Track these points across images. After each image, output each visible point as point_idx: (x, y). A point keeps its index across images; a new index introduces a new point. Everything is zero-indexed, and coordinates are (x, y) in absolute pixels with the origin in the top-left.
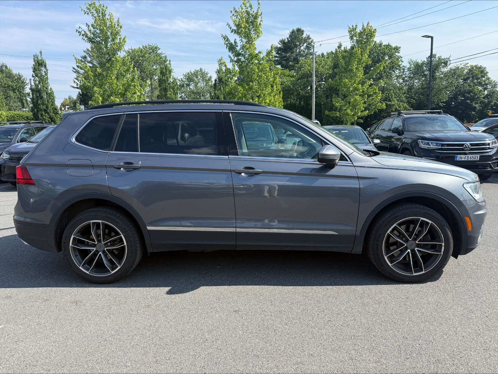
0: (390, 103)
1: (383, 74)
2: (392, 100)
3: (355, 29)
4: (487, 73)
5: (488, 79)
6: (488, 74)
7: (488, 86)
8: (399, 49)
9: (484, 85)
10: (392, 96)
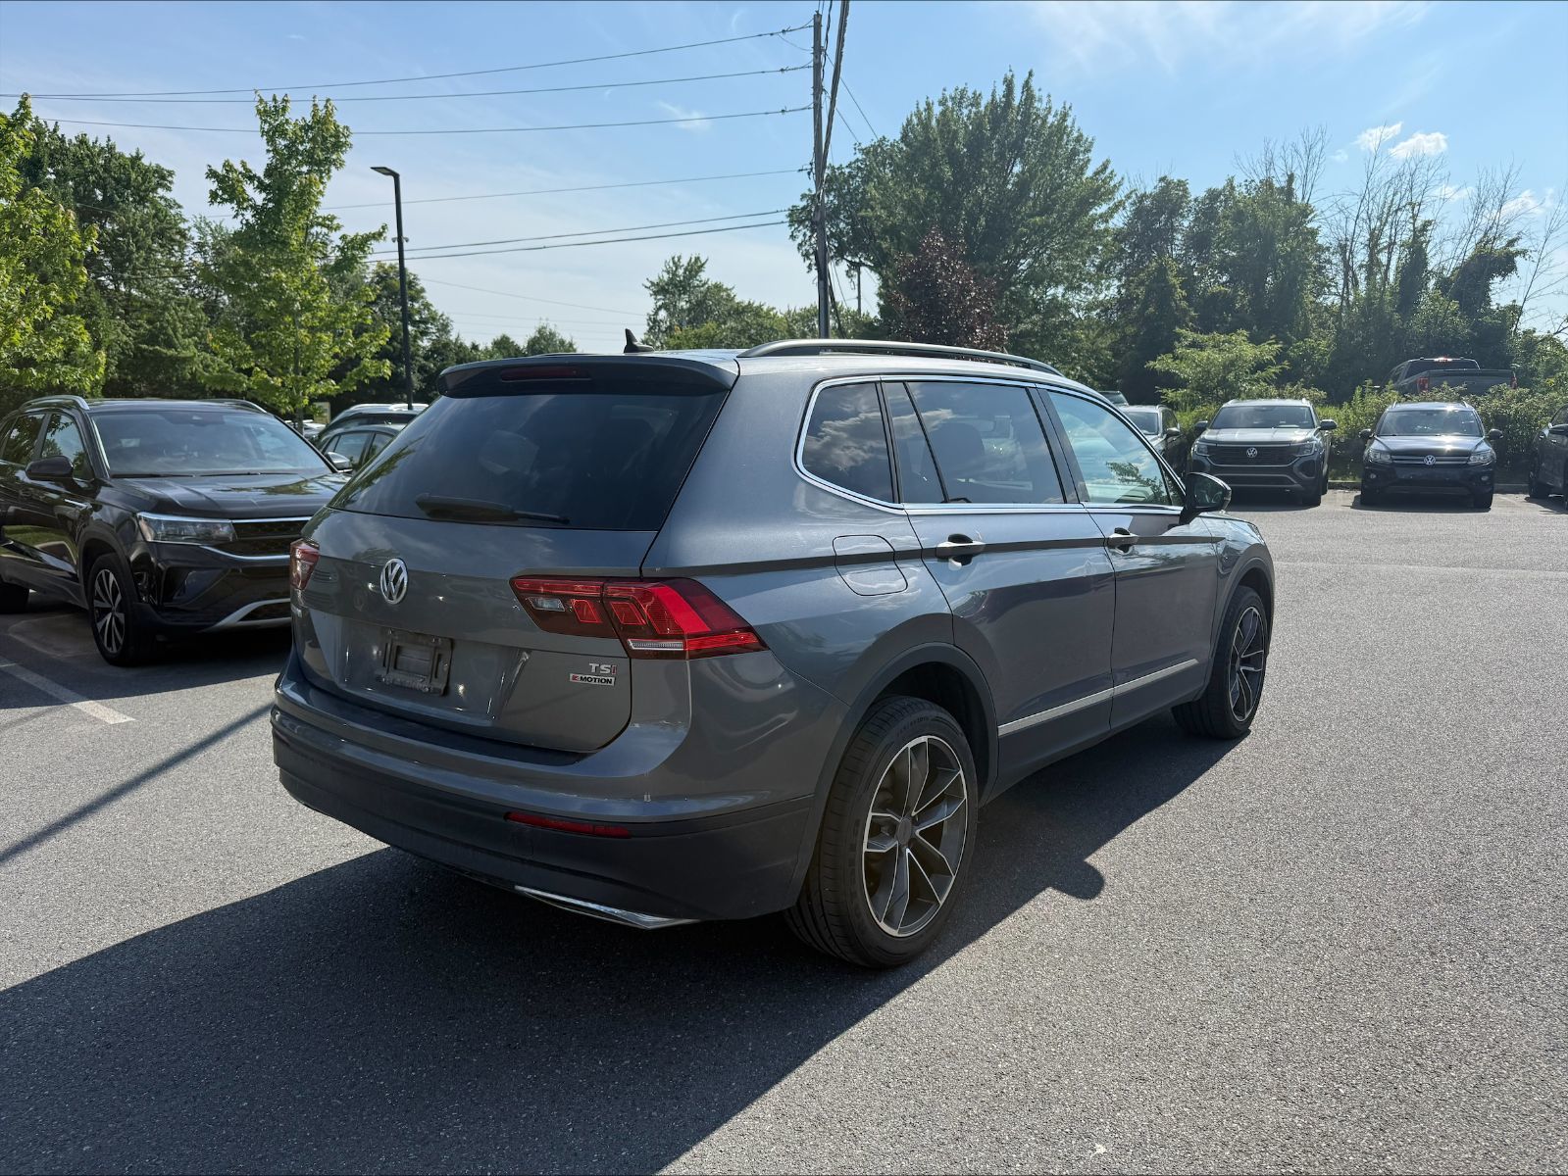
0: (172, 352)
1: (132, 253)
2: (177, 342)
3: (284, 109)
4: (423, 290)
5: (427, 306)
6: (423, 294)
7: (429, 326)
8: (170, 179)
9: (419, 322)
10: (175, 330)
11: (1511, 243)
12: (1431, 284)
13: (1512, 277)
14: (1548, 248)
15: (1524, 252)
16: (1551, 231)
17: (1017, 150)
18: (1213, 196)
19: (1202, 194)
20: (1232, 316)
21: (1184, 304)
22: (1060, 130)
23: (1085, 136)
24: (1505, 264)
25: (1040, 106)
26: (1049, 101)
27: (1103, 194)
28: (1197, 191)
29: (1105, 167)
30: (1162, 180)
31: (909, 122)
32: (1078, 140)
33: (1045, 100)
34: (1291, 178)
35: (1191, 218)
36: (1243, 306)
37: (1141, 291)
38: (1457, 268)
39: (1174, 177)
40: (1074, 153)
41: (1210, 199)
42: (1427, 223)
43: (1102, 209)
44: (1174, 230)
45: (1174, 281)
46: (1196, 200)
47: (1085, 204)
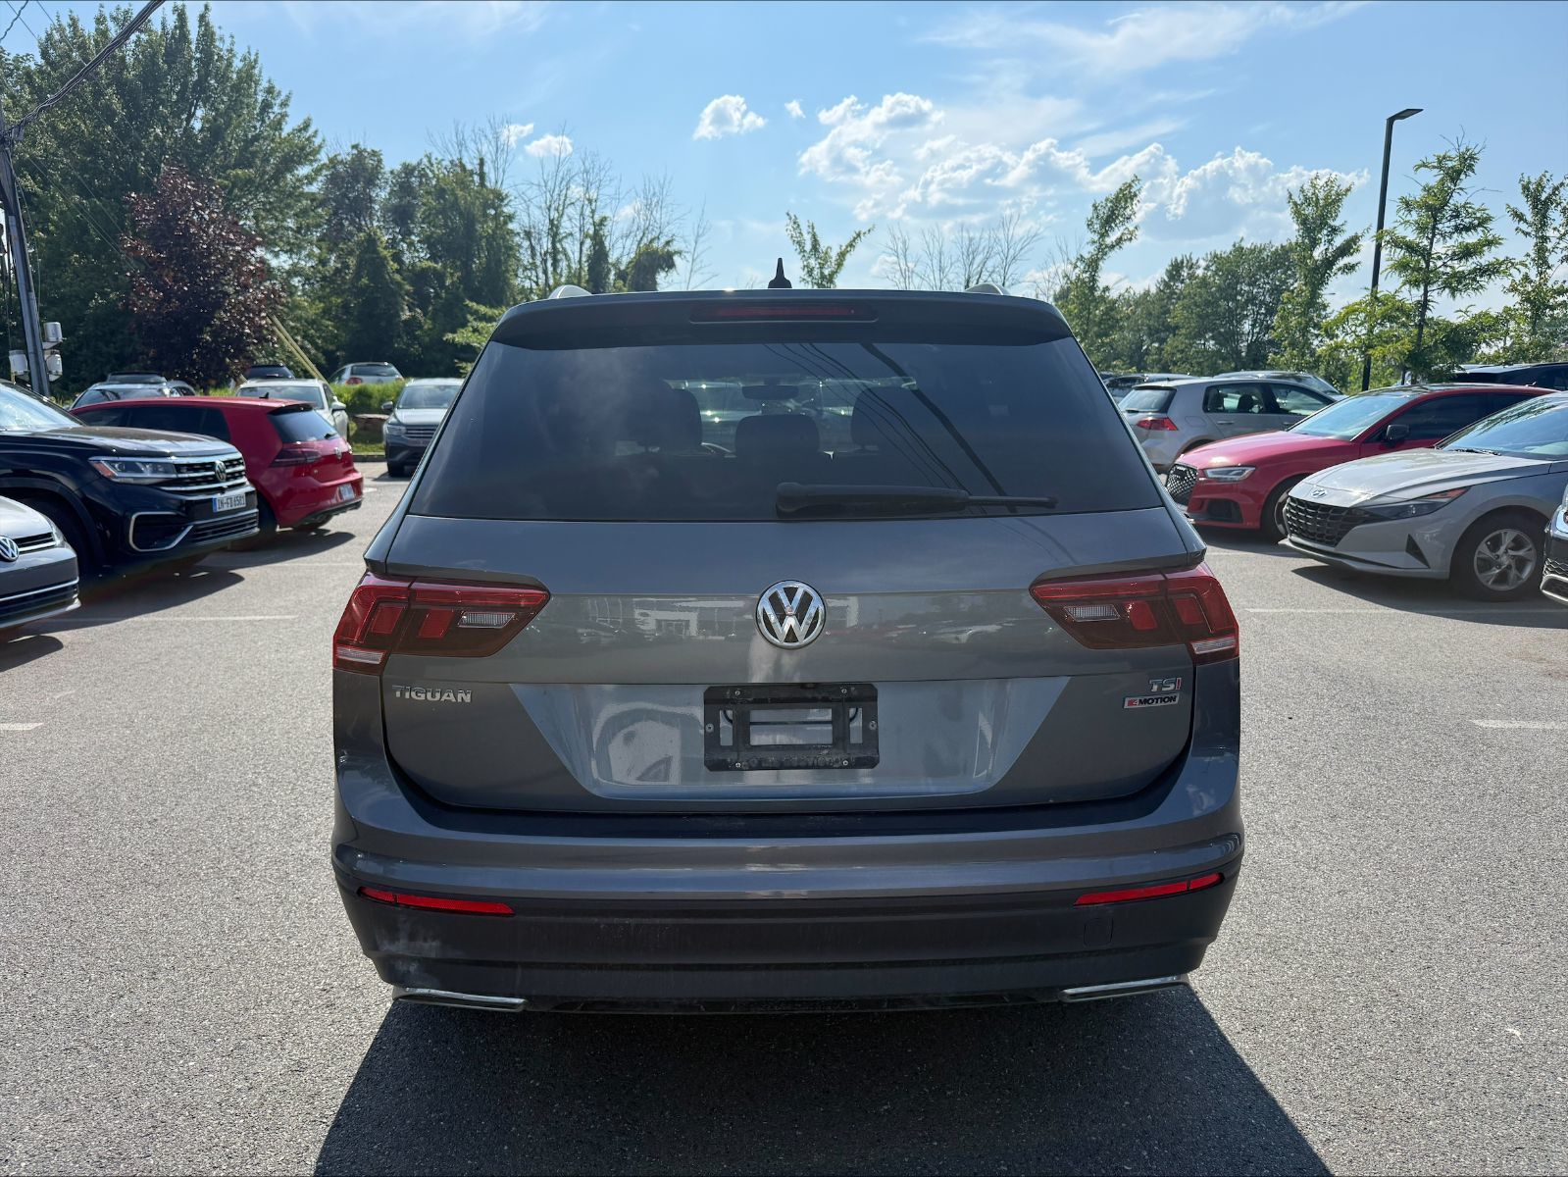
11: (668, 243)
12: (612, 277)
13: (673, 273)
14: (698, 251)
15: (679, 253)
16: (698, 236)
17: (201, 91)
18: (408, 170)
19: (398, 168)
20: (446, 292)
21: (398, 277)
22: (248, 76)
23: (277, 88)
24: (666, 261)
25: (222, 47)
26: (233, 44)
27: (309, 154)
28: (391, 164)
29: (306, 126)
30: (355, 147)
31: (49, 37)
32: (270, 90)
33: (228, 41)
34: (482, 163)
35: (388, 189)
36: (453, 283)
37: (352, 261)
38: (630, 262)
39: (369, 146)
40: (266, 106)
41: (406, 174)
42: (604, 220)
43: (303, 171)
44: (371, 200)
45: (385, 252)
46: (392, 172)
47: (289, 162)
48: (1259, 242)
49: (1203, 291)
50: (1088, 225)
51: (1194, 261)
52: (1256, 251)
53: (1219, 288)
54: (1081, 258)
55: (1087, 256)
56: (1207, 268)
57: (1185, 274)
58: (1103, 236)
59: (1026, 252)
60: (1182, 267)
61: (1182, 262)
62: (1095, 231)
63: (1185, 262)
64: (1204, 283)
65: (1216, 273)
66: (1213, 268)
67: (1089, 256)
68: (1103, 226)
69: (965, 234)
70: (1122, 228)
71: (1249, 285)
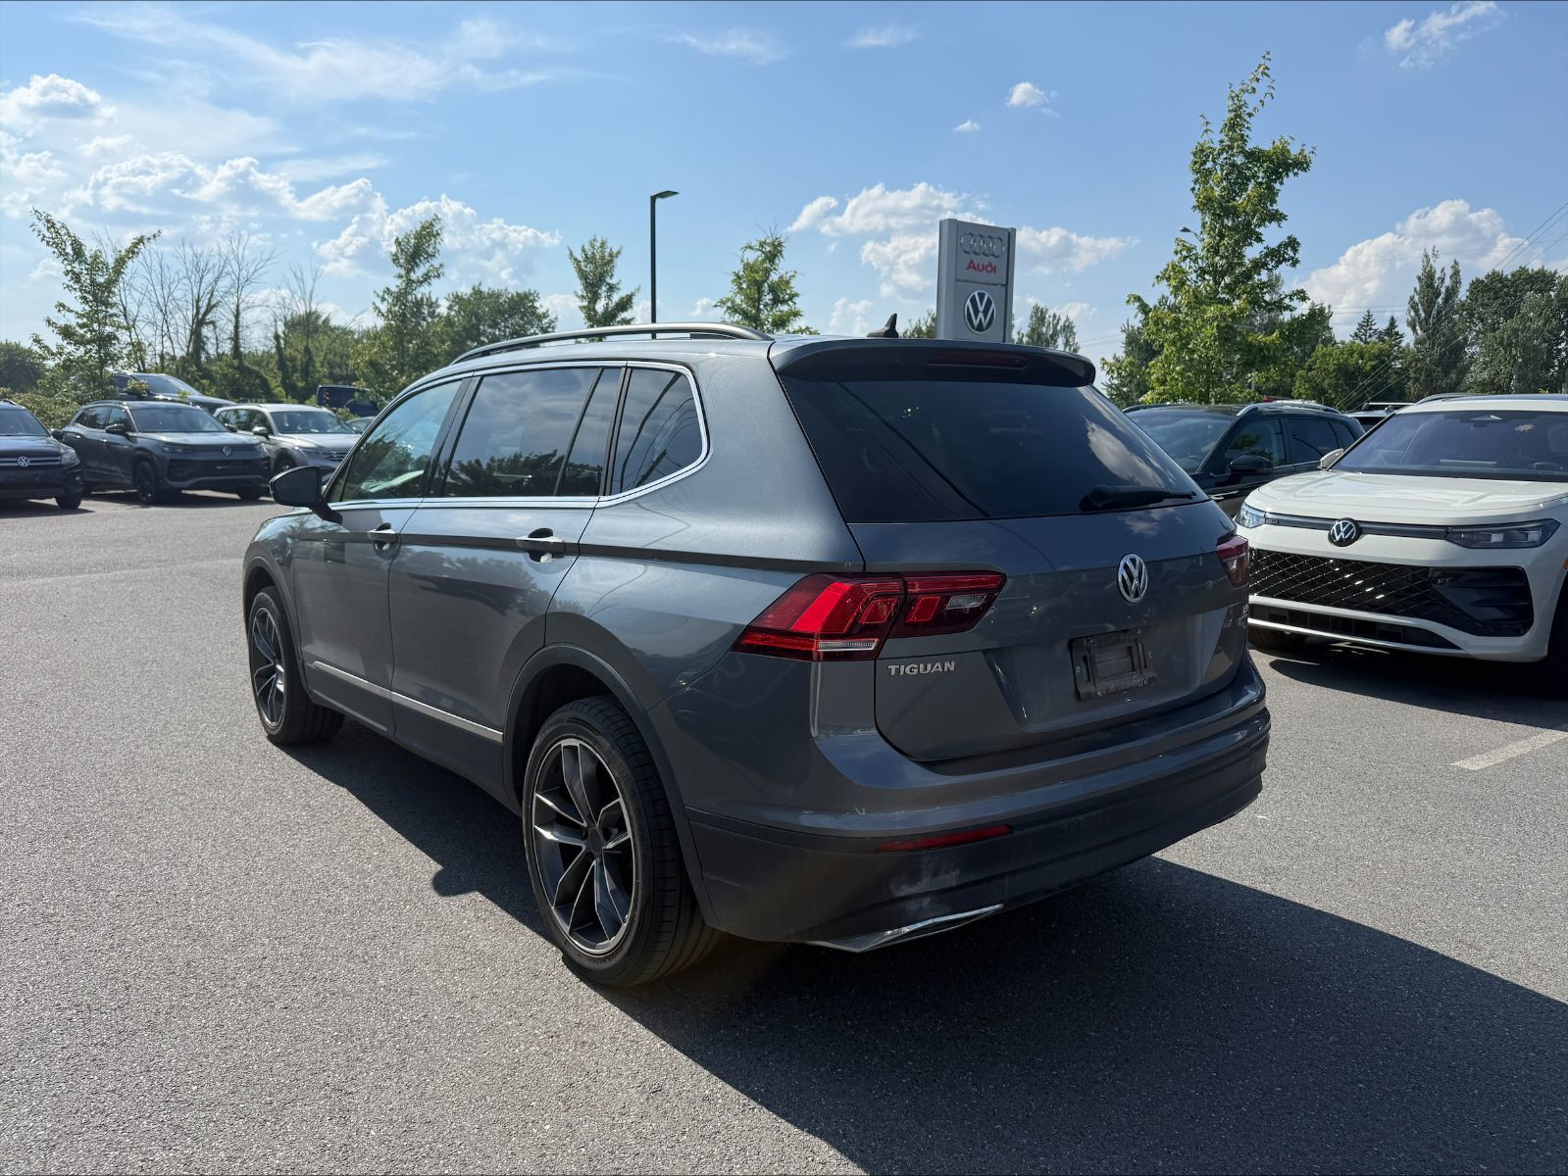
48: (496, 288)
49: (449, 329)
50: (394, 260)
51: (434, 300)
52: (495, 296)
53: (465, 328)
54: (388, 291)
55: (394, 289)
56: (450, 308)
57: (426, 312)
58: (408, 271)
59: (260, 275)
60: (422, 305)
61: (422, 299)
62: (401, 266)
63: (425, 300)
64: (449, 322)
65: (458, 313)
66: (456, 308)
67: (397, 290)
68: (408, 261)
69: (188, 250)
70: (428, 265)
71: (490, 327)
